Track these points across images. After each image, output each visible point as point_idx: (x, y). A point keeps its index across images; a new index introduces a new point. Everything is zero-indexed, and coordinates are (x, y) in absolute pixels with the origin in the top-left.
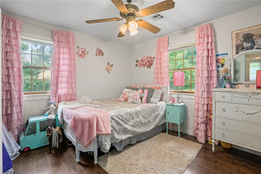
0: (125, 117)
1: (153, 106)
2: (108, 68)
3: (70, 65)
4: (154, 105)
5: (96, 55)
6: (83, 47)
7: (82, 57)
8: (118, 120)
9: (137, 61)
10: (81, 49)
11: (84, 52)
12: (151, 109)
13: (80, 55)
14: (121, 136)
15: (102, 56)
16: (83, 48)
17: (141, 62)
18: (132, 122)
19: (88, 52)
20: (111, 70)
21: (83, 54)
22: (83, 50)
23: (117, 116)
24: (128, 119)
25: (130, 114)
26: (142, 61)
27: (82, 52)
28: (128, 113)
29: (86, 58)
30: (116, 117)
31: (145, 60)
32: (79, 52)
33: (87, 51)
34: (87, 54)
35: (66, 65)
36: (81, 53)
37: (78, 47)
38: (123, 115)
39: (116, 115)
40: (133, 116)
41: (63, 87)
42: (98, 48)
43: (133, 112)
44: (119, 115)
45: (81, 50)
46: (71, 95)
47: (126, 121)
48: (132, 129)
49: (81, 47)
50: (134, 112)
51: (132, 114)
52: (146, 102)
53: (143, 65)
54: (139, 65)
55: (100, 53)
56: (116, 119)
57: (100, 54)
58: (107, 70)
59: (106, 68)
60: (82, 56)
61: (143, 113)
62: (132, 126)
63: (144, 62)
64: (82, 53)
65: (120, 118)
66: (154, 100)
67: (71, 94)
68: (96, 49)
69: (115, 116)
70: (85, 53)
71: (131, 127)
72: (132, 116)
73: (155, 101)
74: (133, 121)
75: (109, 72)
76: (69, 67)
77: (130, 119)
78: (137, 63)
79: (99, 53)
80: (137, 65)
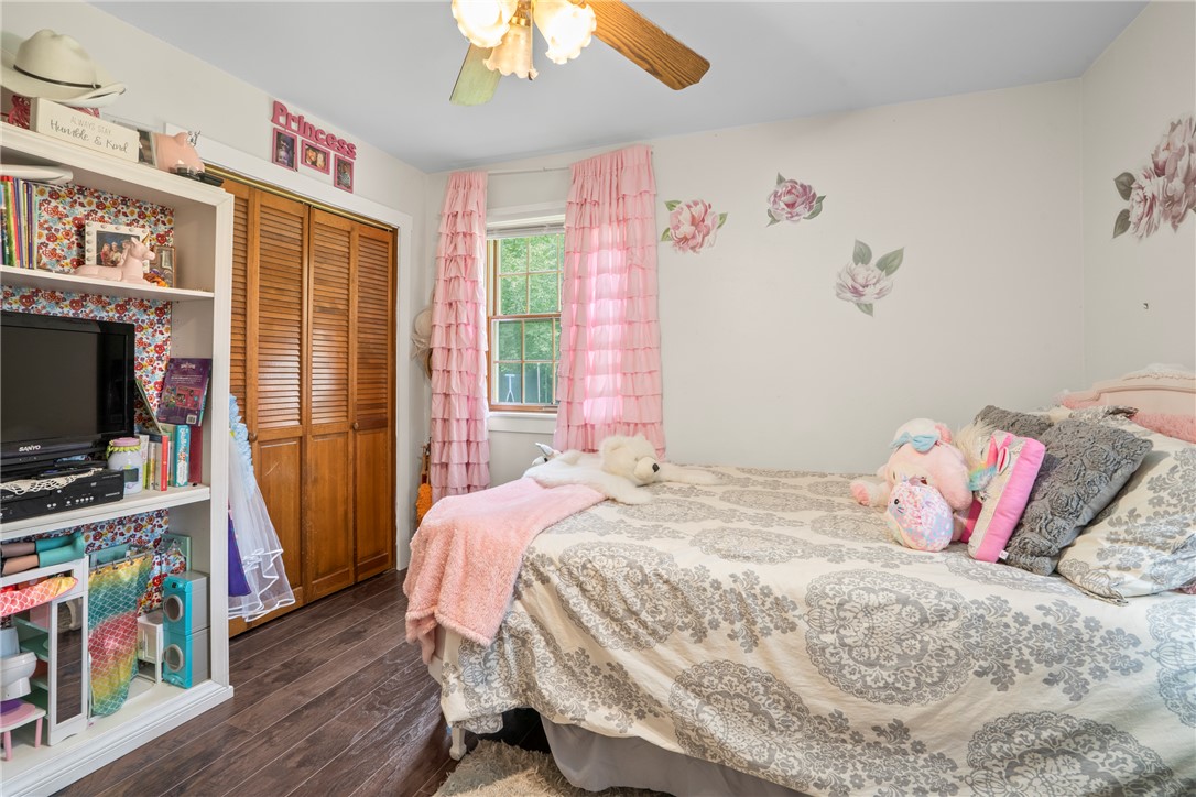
0: (626, 590)
1: (1000, 606)
2: (861, 279)
3: (628, 296)
4: (1090, 608)
5: (774, 221)
6: (695, 199)
7: (693, 248)
8: (572, 594)
9: (1126, 185)
10: (689, 207)
11: (703, 221)
12: (954, 624)
13: (681, 239)
14: (586, 704)
15: (810, 217)
16: (696, 204)
17: (1154, 186)
18: (682, 651)
19: (723, 217)
20: (881, 294)
21: (696, 231)
22: (698, 211)
23: (570, 573)
24: (644, 616)
25: (675, 589)
26: (1160, 170)
27: (694, 222)
28: (659, 576)
29: (711, 245)
30: (564, 570)
31: (1180, 155)
32: (677, 227)
33: (717, 210)
34: (720, 226)
35: (611, 298)
36: (687, 229)
37: (671, 205)
38: (609, 574)
39: (561, 561)
40: (699, 616)
41: (600, 388)
42: (781, 180)
43: (707, 585)
44: (584, 567)
45: (685, 216)
46: (632, 426)
47: (631, 623)
48: (673, 696)
49: (686, 199)
50: (717, 585)
51: (691, 595)
52: (1004, 555)
53: (1171, 201)
54: (1137, 211)
55: (801, 199)
56: (555, 579)
57: (799, 209)
58: (849, 295)
59: (842, 286)
60: (691, 243)
61: (823, 630)
62: (682, 681)
63: (1171, 178)
64: (693, 228)
65: (589, 587)
66: (1101, 554)
67: (636, 424)
68: (772, 186)
69: (559, 565)
70: (708, 222)
71: (669, 683)
72: (689, 610)
73: (1114, 574)
74: (701, 654)
75: (868, 309)
76: (625, 301)
77: (669, 626)
78: (1125, 205)
79: (791, 205)
80: (1123, 222)
